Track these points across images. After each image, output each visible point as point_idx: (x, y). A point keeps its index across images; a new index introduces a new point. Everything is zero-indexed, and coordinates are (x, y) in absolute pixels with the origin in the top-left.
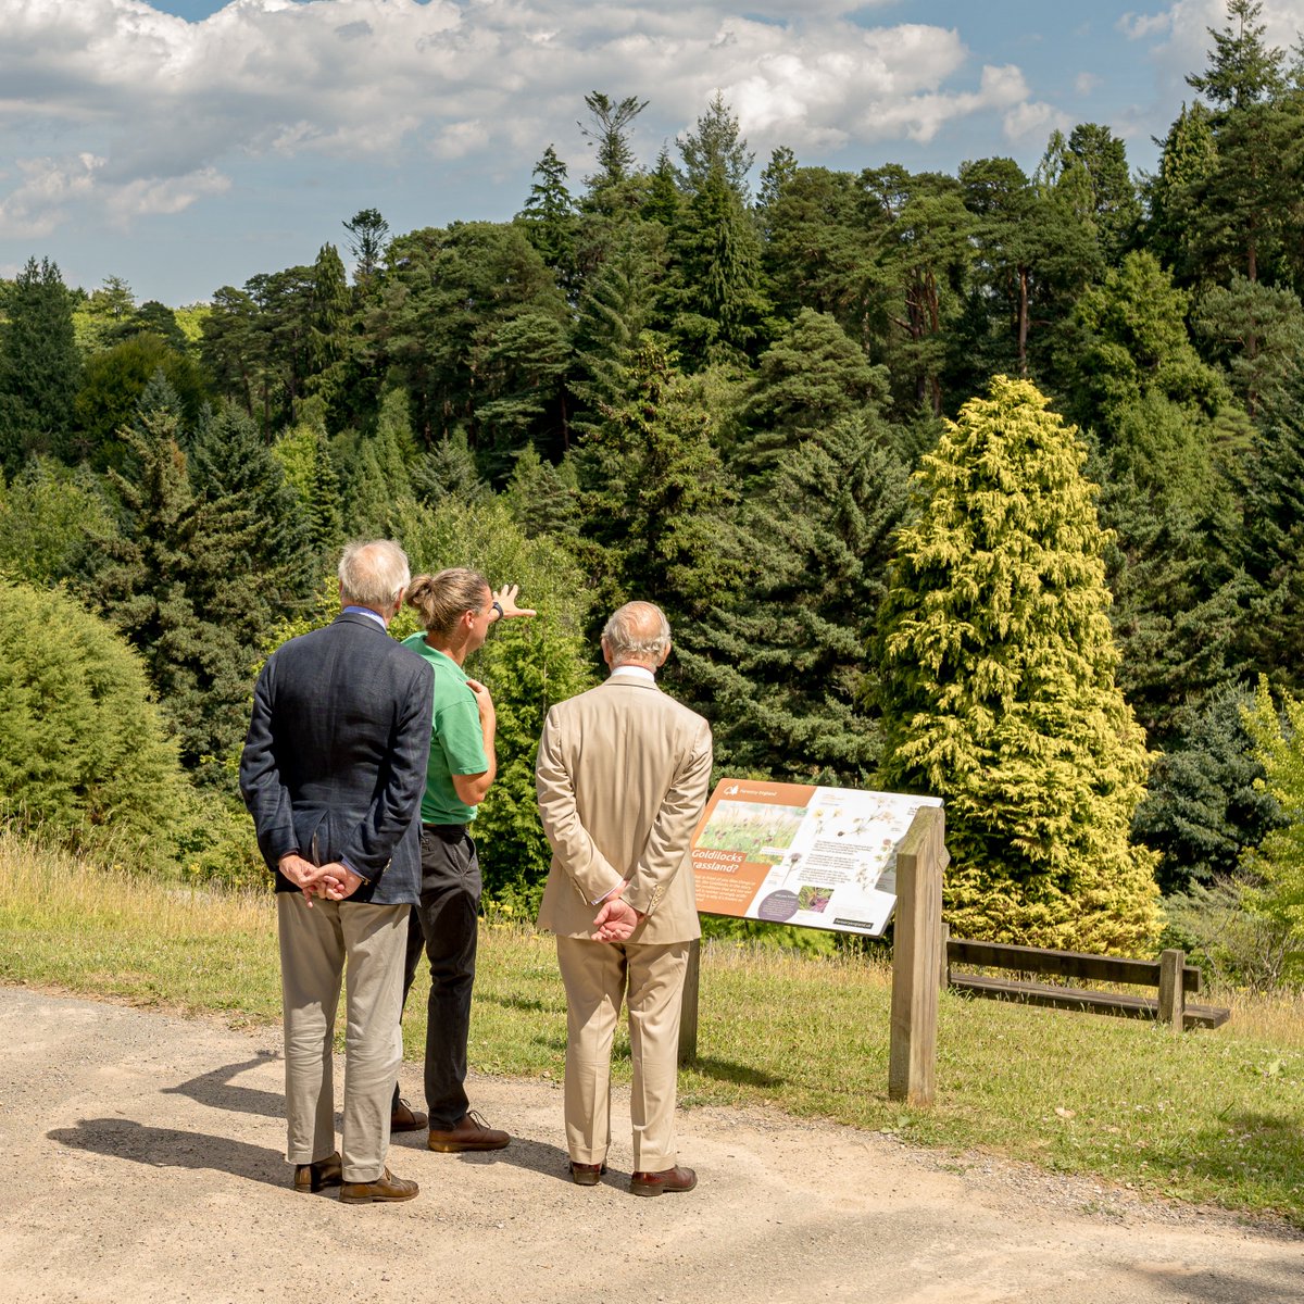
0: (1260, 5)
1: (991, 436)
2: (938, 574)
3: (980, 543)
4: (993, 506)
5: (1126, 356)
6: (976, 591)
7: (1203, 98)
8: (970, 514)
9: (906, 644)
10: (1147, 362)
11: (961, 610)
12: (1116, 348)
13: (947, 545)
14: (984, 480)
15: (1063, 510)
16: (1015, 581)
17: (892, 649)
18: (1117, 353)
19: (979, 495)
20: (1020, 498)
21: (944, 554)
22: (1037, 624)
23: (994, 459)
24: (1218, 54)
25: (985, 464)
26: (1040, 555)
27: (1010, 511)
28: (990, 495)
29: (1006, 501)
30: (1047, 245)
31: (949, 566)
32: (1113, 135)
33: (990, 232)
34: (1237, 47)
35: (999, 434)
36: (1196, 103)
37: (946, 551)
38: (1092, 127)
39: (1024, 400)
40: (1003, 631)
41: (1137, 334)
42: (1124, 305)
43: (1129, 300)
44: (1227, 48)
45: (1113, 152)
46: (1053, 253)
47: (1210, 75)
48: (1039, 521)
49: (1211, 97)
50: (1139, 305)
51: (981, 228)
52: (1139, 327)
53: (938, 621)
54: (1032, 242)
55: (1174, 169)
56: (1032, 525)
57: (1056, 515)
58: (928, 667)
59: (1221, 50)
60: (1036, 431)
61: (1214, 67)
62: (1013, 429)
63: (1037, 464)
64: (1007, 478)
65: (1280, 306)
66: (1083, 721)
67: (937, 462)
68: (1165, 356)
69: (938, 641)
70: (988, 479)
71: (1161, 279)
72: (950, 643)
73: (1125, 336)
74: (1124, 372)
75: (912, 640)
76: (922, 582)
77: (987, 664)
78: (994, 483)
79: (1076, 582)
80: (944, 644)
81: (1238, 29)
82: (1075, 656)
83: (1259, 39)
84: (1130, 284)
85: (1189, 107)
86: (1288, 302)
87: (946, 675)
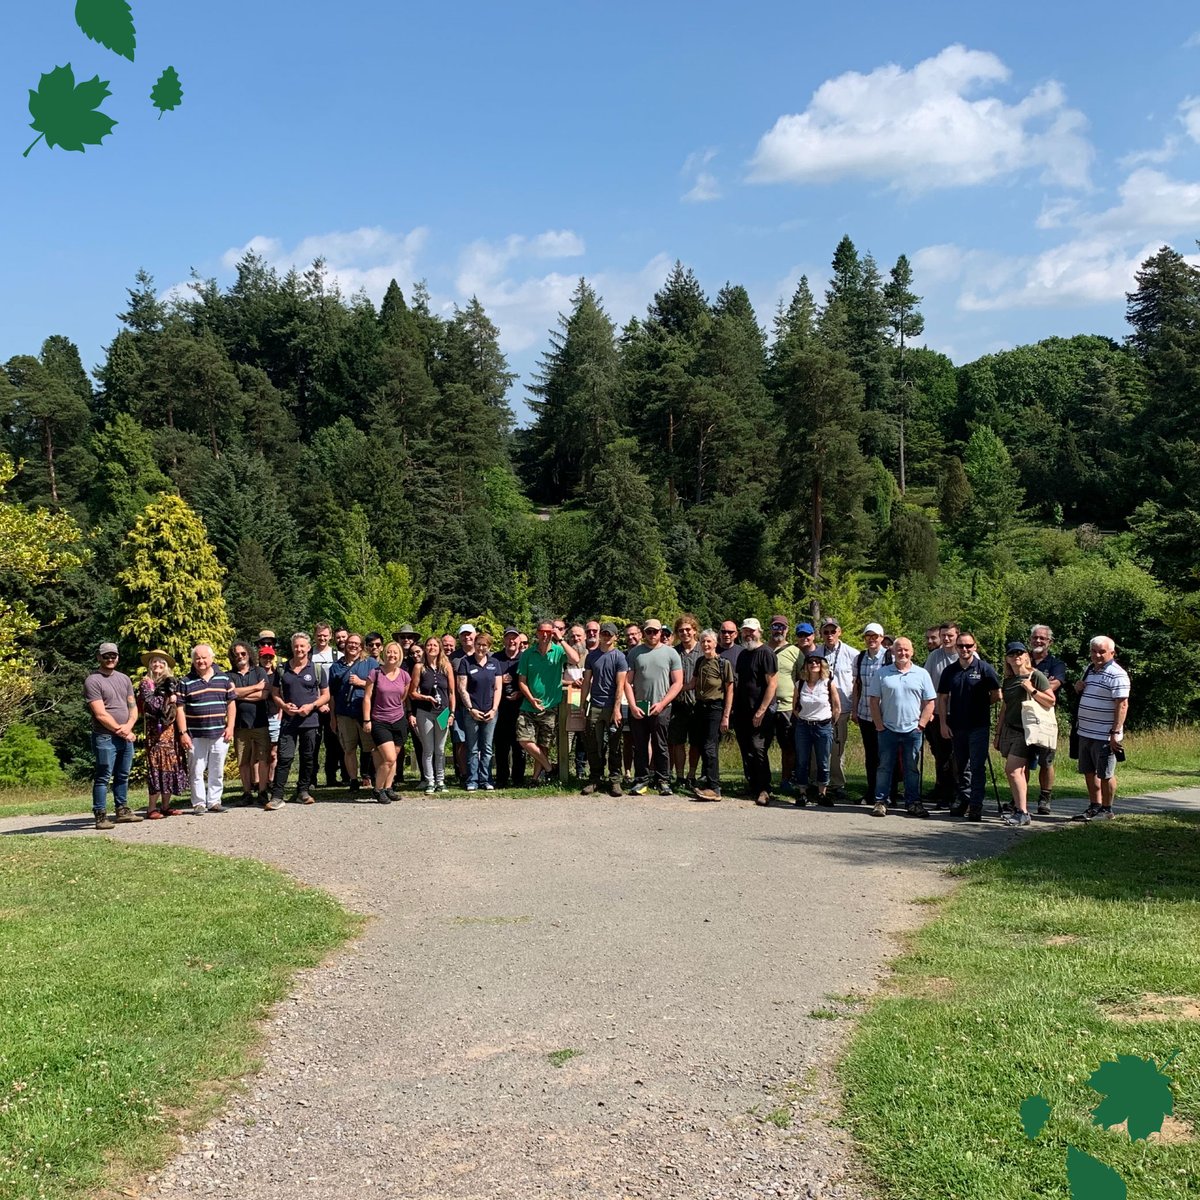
0: (152, 277)
1: (162, 523)
2: (143, 594)
3: (164, 578)
4: (168, 557)
5: (122, 470)
6: (164, 602)
7: (127, 325)
8: (157, 563)
9: (129, 631)
10: (132, 472)
11: (156, 612)
12: (116, 464)
13: (148, 578)
14: (162, 544)
15: (203, 559)
16: (184, 596)
17: (123, 633)
18: (115, 467)
19: (161, 553)
20: (181, 554)
21: (147, 584)
22: (197, 618)
23: (166, 533)
24: (132, 302)
25: (162, 537)
26: (194, 582)
27: (177, 561)
28: (166, 553)
29: (174, 555)
30: (60, 405)
31: (149, 590)
32: (71, 341)
33: (27, 397)
34: (142, 299)
35: (166, 521)
36: (125, 329)
37: (148, 582)
38: (59, 337)
39: (175, 504)
40: (181, 622)
41: (126, 457)
42: (118, 441)
43: (120, 439)
44: (137, 300)
45: (72, 352)
46: (64, 409)
47: (129, 314)
48: (191, 565)
49: (132, 325)
50: (125, 441)
51: (19, 394)
52: (127, 453)
53: (147, 619)
54: (51, 403)
55: (117, 364)
56: (188, 568)
57: (200, 562)
58: (143, 642)
59: (134, 300)
60: (184, 520)
61: (130, 309)
62: (173, 519)
63: (187, 537)
64: (173, 543)
65: (190, 442)
66: (221, 665)
67: (135, 536)
68: (142, 468)
69: (147, 629)
70: (163, 544)
71: (136, 428)
72: (154, 629)
73: (120, 457)
74: (120, 477)
75: (133, 629)
76: (134, 599)
77: (174, 639)
78: (168, 547)
79: (212, 595)
80: (151, 630)
81: (142, 289)
82: (214, 632)
83: (154, 296)
84: (119, 430)
85: (122, 331)
86: (194, 439)
87: (152, 646)
